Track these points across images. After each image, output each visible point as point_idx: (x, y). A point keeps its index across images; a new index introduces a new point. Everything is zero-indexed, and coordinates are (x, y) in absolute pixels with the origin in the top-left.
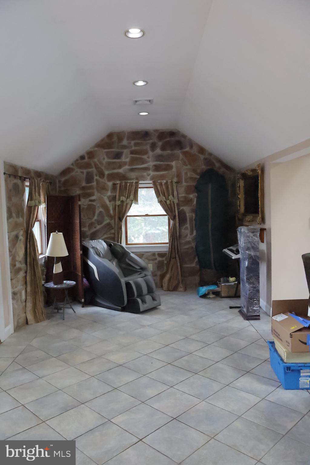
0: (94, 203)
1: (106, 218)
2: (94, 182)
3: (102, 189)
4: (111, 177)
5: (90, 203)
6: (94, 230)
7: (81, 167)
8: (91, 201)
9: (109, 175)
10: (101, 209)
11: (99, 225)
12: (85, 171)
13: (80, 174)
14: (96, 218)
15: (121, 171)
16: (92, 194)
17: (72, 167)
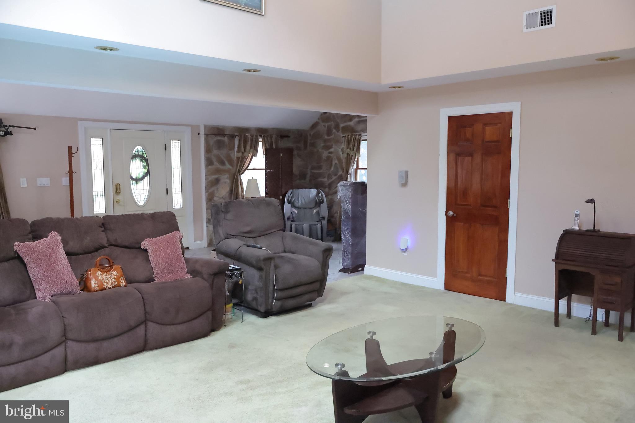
0: (332, 155)
1: (340, 170)
2: (332, 135)
3: (337, 142)
4: (345, 129)
5: (330, 155)
6: (331, 180)
7: (324, 121)
8: (330, 153)
9: (343, 128)
10: (336, 161)
11: (335, 176)
12: (326, 125)
13: (322, 127)
14: (332, 169)
15: (351, 123)
16: (331, 147)
17: (318, 121)
